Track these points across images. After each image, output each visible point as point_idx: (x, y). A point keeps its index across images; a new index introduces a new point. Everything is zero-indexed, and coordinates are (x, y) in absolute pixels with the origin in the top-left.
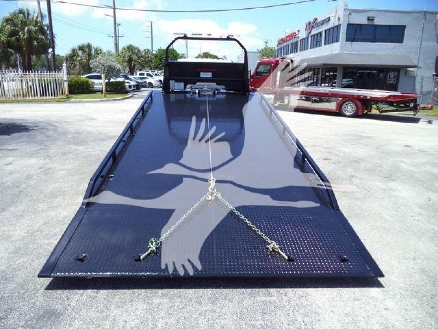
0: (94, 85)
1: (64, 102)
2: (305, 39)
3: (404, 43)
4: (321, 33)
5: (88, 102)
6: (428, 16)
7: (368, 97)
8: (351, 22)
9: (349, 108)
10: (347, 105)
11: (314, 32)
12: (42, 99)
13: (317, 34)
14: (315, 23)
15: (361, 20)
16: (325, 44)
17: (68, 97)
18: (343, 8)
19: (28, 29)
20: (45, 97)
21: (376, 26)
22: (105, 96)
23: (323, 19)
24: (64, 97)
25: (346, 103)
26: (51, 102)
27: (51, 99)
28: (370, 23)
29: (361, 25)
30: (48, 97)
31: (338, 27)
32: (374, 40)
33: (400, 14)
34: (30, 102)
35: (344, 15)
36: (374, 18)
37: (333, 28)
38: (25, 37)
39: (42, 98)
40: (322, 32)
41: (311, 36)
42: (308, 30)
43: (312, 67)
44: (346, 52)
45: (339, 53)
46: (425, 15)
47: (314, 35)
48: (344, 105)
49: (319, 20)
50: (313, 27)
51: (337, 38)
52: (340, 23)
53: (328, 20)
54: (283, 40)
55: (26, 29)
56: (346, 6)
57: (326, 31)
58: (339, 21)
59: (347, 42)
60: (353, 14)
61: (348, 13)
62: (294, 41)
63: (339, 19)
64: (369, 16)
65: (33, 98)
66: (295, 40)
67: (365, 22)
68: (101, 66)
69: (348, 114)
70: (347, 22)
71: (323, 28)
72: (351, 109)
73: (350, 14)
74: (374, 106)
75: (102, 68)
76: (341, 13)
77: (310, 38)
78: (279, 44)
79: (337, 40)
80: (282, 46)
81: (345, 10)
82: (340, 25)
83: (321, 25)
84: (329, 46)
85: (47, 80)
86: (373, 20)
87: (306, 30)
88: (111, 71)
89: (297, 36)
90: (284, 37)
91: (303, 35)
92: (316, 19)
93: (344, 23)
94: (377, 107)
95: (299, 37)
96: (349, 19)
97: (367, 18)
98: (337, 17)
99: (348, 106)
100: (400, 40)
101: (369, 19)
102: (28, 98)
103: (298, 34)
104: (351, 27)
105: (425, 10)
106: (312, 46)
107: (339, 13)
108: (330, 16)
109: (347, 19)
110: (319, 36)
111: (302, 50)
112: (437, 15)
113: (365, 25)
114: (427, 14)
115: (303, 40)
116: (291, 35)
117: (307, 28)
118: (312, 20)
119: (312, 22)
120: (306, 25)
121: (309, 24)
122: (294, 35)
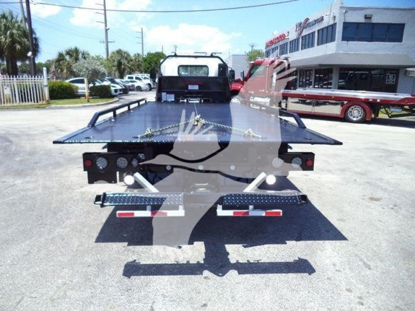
0: (78, 89)
1: (44, 108)
2: (295, 40)
3: (403, 42)
4: (313, 33)
5: (69, 108)
7: (378, 101)
8: (347, 21)
9: (356, 113)
10: (352, 109)
11: (305, 32)
12: (20, 106)
13: (309, 35)
14: (307, 23)
15: (358, 18)
16: (318, 45)
17: (48, 103)
18: (339, 6)
19: (10, 33)
20: (24, 104)
21: (374, 24)
22: (88, 101)
23: (316, 19)
24: (44, 102)
25: (352, 107)
26: (30, 108)
27: (31, 105)
28: (368, 21)
29: (358, 24)
30: (27, 103)
31: (333, 26)
32: (371, 39)
33: (399, 12)
34: (8, 108)
35: (340, 14)
36: (372, 15)
37: (327, 28)
38: (8, 41)
39: (21, 104)
40: (315, 32)
41: (302, 37)
43: (304, 69)
44: (342, 52)
45: (336, 53)
47: (305, 36)
48: (350, 109)
49: (310, 21)
50: (305, 27)
51: (332, 37)
52: (336, 22)
53: (322, 19)
54: (272, 42)
55: (8, 33)
56: (342, 4)
57: (319, 31)
58: (334, 20)
59: (343, 42)
60: (349, 12)
61: (344, 11)
62: (283, 43)
63: (335, 17)
64: (366, 14)
65: (11, 104)
66: (285, 42)
67: (362, 20)
68: (85, 70)
69: (355, 119)
70: (343, 21)
71: (316, 28)
72: (357, 114)
73: (346, 12)
74: (383, 110)
75: (85, 71)
76: (336, 12)
77: (301, 40)
78: (267, 46)
79: (333, 40)
80: (271, 48)
81: (341, 8)
82: (336, 24)
83: (313, 25)
84: (323, 47)
85: (29, 85)
86: (370, 18)
87: (296, 31)
88: (95, 75)
89: (286, 38)
90: (272, 40)
91: (293, 36)
92: (307, 19)
93: (339, 21)
94: (386, 111)
95: (288, 38)
96: (345, 17)
97: (364, 16)
98: (332, 16)
99: (354, 110)
100: (399, 39)
101: (366, 17)
102: (6, 105)
103: (288, 36)
104: (346, 26)
106: (304, 47)
107: (334, 12)
108: (323, 15)
109: (343, 18)
110: (311, 36)
111: (292, 52)
113: (361, 23)
115: (293, 41)
116: (280, 36)
117: (297, 29)
118: (303, 21)
119: (303, 23)
120: (297, 26)
121: (300, 24)
122: (283, 37)
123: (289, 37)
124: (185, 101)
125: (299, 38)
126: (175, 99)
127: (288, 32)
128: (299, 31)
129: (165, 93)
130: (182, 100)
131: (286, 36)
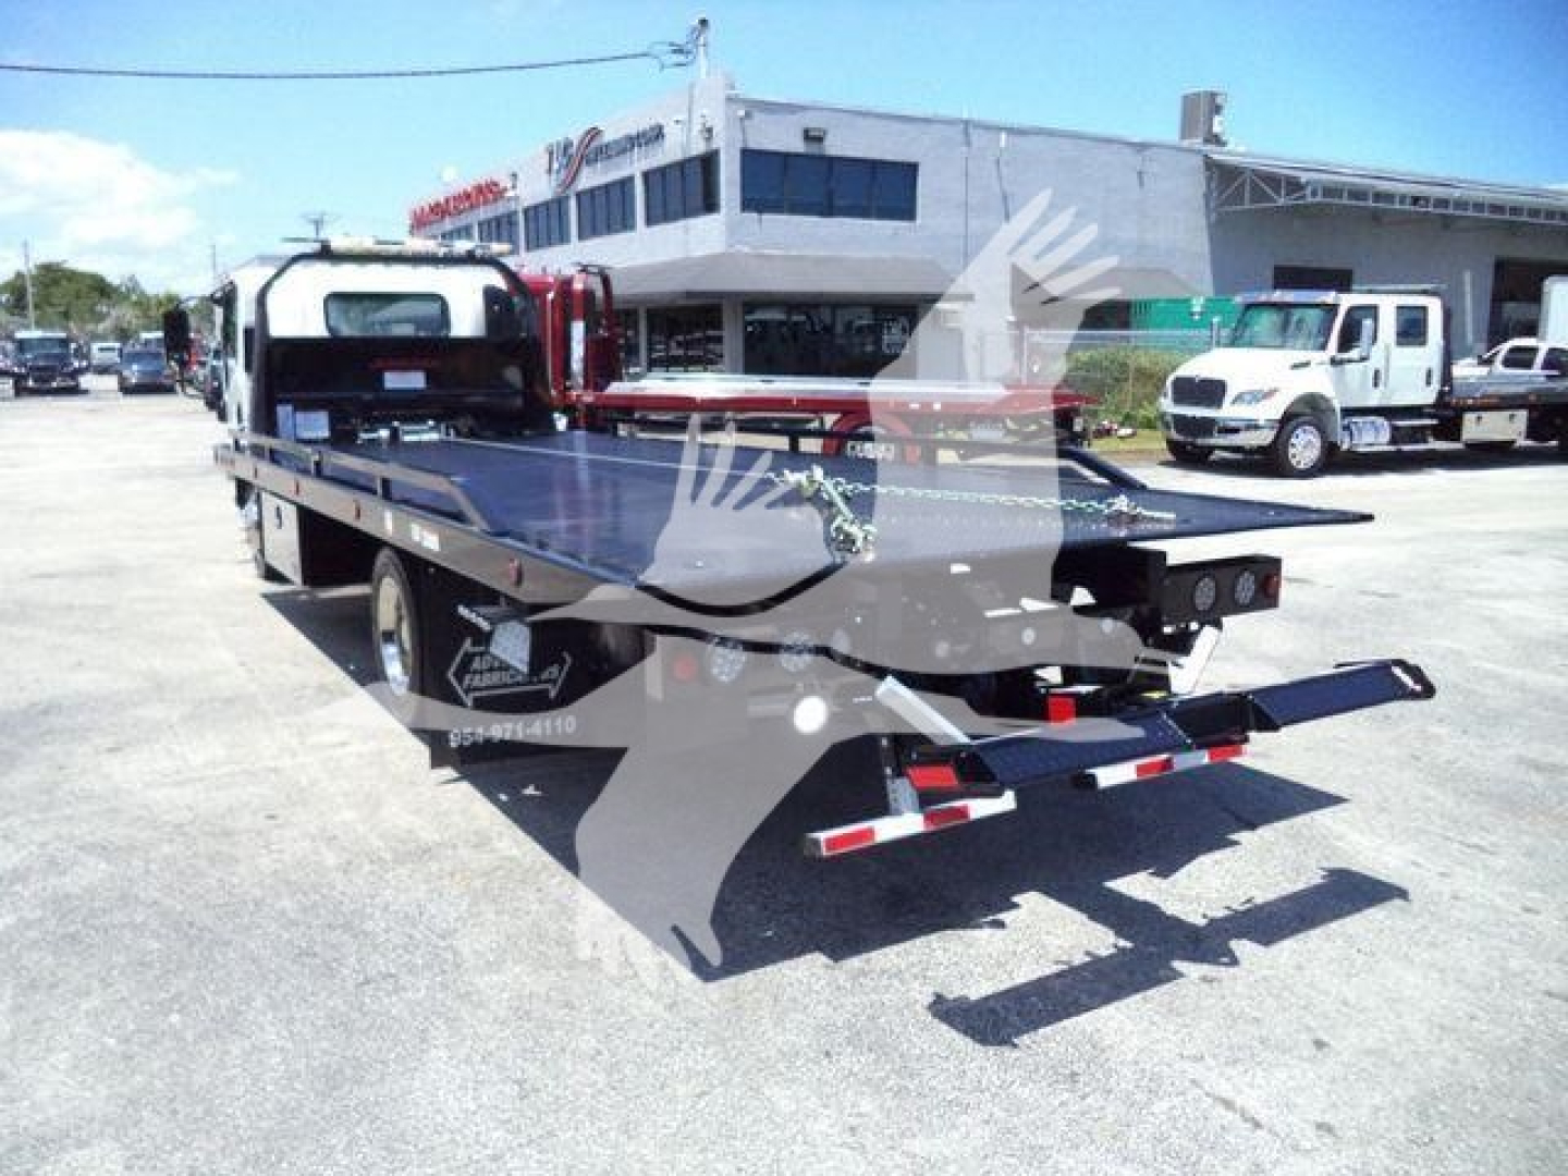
2: (546, 204)
3: (919, 221)
4: (625, 184)
6: (976, 136)
8: (753, 145)
11: (589, 178)
13: (607, 187)
14: (593, 145)
15: (785, 137)
16: (650, 221)
18: (722, 96)
21: (832, 162)
23: (634, 132)
28: (814, 149)
29: (786, 158)
32: (828, 209)
33: (897, 126)
35: (727, 120)
36: (825, 132)
37: (682, 166)
41: (579, 195)
42: (558, 172)
44: (746, 250)
45: (724, 254)
46: (966, 133)
47: (592, 191)
49: (609, 136)
50: (585, 161)
51: (706, 198)
52: (714, 146)
53: (657, 134)
54: (439, 211)
56: (733, 88)
57: (646, 175)
58: (709, 139)
59: (745, 214)
60: (758, 117)
61: (742, 113)
62: (490, 215)
63: (710, 130)
64: (812, 125)
66: (500, 209)
67: (797, 146)
70: (739, 145)
71: (635, 166)
73: (748, 115)
76: (712, 111)
77: (573, 203)
78: (419, 222)
79: (710, 205)
80: (436, 230)
81: (729, 99)
82: (715, 154)
83: (623, 151)
84: (670, 230)
86: (820, 140)
87: (550, 171)
89: (510, 194)
90: (442, 201)
91: (535, 188)
92: (594, 133)
93: (730, 145)
95: (517, 198)
96: (744, 131)
97: (802, 133)
98: (697, 128)
100: (906, 211)
101: (808, 137)
103: (514, 187)
104: (753, 160)
105: (965, 116)
106: (588, 228)
107: (705, 112)
108: (662, 121)
109: (739, 134)
110: (616, 194)
111: (538, 246)
112: (1003, 136)
113: (797, 155)
114: (971, 130)
115: (536, 207)
116: (479, 189)
117: (556, 166)
118: (575, 135)
119: (576, 143)
120: (551, 154)
121: (566, 148)
122: (491, 192)
123: (518, 191)
124: (384, 433)
125: (567, 198)
126: (332, 429)
127: (514, 176)
128: (563, 174)
129: (289, 408)
130: (366, 431)
131: (505, 190)
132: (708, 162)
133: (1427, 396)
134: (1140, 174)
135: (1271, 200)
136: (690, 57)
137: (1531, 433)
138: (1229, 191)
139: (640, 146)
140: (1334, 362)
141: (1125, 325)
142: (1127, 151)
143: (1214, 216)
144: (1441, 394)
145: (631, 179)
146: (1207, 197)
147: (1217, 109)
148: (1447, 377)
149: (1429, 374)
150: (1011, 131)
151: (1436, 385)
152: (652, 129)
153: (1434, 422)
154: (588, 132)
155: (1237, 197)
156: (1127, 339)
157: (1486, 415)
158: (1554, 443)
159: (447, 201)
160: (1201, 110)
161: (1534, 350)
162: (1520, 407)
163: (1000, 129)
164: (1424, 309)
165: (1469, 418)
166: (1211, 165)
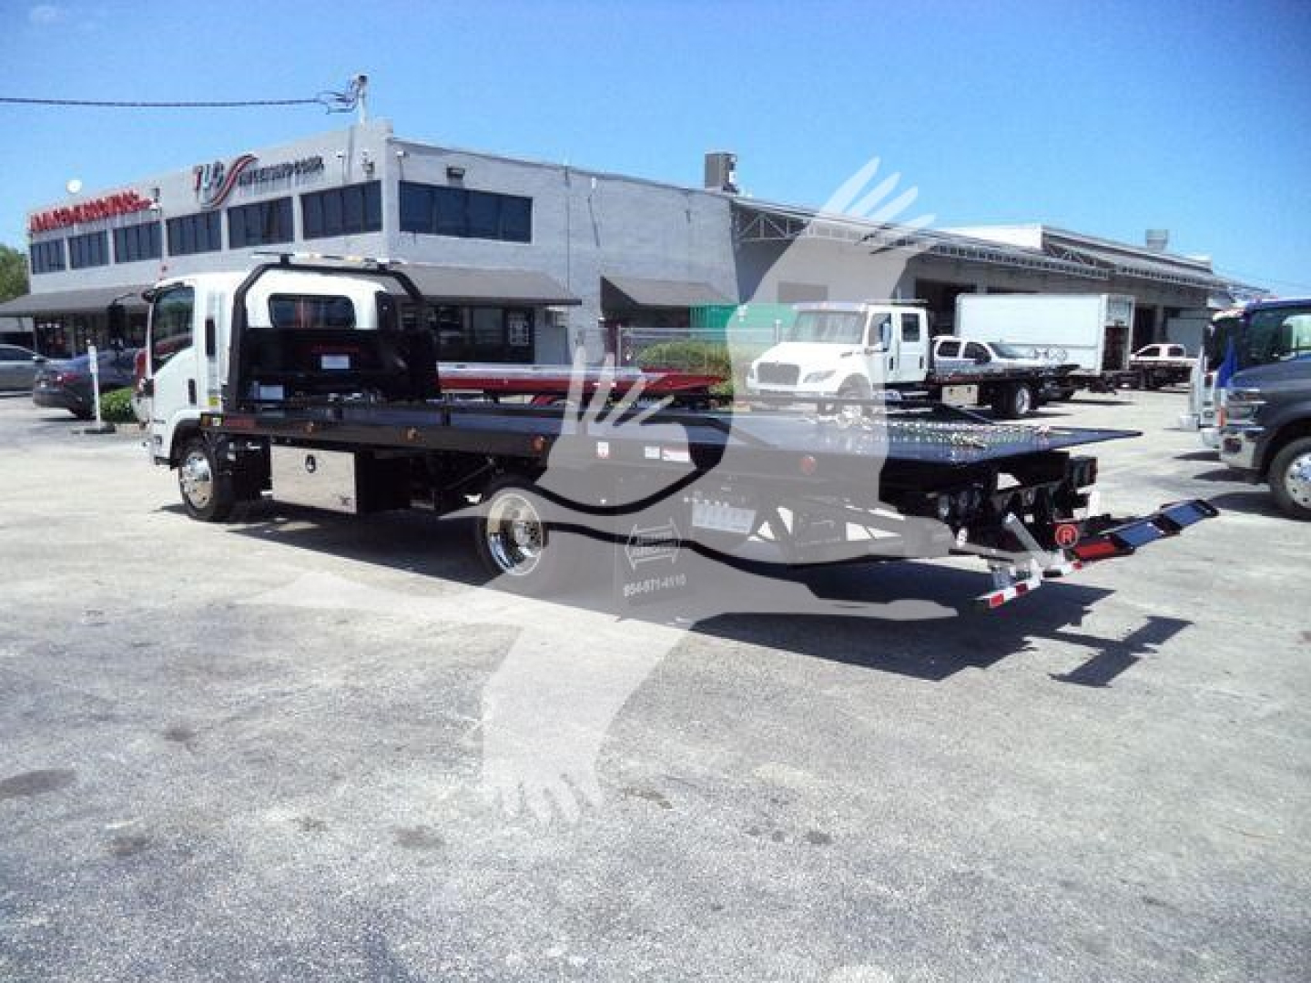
2: (194, 217)
3: (533, 243)
4: (282, 203)
6: (576, 181)
8: (408, 179)
11: (239, 197)
13: (261, 206)
14: (246, 170)
15: (433, 174)
16: (308, 236)
18: (383, 138)
21: (468, 192)
23: (291, 162)
28: (455, 184)
29: (432, 190)
32: (466, 231)
33: (518, 169)
35: (387, 158)
36: (464, 171)
37: (341, 191)
41: (230, 211)
42: (207, 190)
44: (404, 261)
46: (567, 177)
47: (245, 208)
49: (261, 164)
50: (238, 182)
51: (364, 219)
52: (376, 177)
53: (316, 165)
54: (65, 217)
56: (394, 132)
57: (305, 198)
58: (370, 172)
59: (403, 234)
60: (412, 156)
61: (400, 153)
62: (127, 223)
63: (371, 165)
64: (451, 165)
66: (141, 218)
67: (442, 180)
70: (399, 178)
71: (294, 189)
73: (405, 155)
76: (374, 150)
77: (224, 217)
78: (41, 227)
80: (63, 234)
81: (390, 141)
82: (377, 183)
83: (280, 176)
84: (329, 243)
86: (460, 176)
87: (198, 188)
89: (154, 206)
90: (71, 209)
91: (181, 201)
92: (247, 160)
93: (390, 177)
95: (159, 210)
96: (401, 166)
97: (446, 171)
98: (358, 162)
100: (522, 234)
101: (451, 173)
103: (156, 201)
104: (409, 190)
105: (566, 163)
106: (240, 238)
107: (366, 150)
108: (321, 155)
109: (396, 169)
111: (183, 252)
112: (594, 179)
113: (441, 188)
114: (570, 175)
115: (181, 220)
116: (116, 200)
117: (204, 185)
118: (227, 160)
119: (227, 167)
120: (200, 175)
121: (216, 170)
122: (130, 203)
123: (160, 204)
125: (218, 212)
127: (157, 191)
128: (212, 193)
131: (149, 203)
132: (370, 190)
133: (919, 375)
134: (688, 213)
135: (779, 234)
136: (350, 107)
137: (982, 399)
138: (750, 227)
139: (298, 172)
140: (867, 352)
141: (686, 324)
142: (679, 195)
143: (738, 245)
144: (929, 375)
145: (289, 200)
146: (733, 231)
147: (732, 167)
148: (932, 363)
149: (921, 360)
150: (601, 177)
151: (925, 368)
152: (311, 160)
153: (925, 393)
154: (240, 160)
155: (755, 231)
156: (688, 335)
157: (956, 388)
158: (989, 407)
159: (77, 209)
160: (719, 166)
161: (957, 345)
162: (972, 383)
163: (591, 175)
164: (916, 317)
165: (946, 390)
166: (734, 207)
